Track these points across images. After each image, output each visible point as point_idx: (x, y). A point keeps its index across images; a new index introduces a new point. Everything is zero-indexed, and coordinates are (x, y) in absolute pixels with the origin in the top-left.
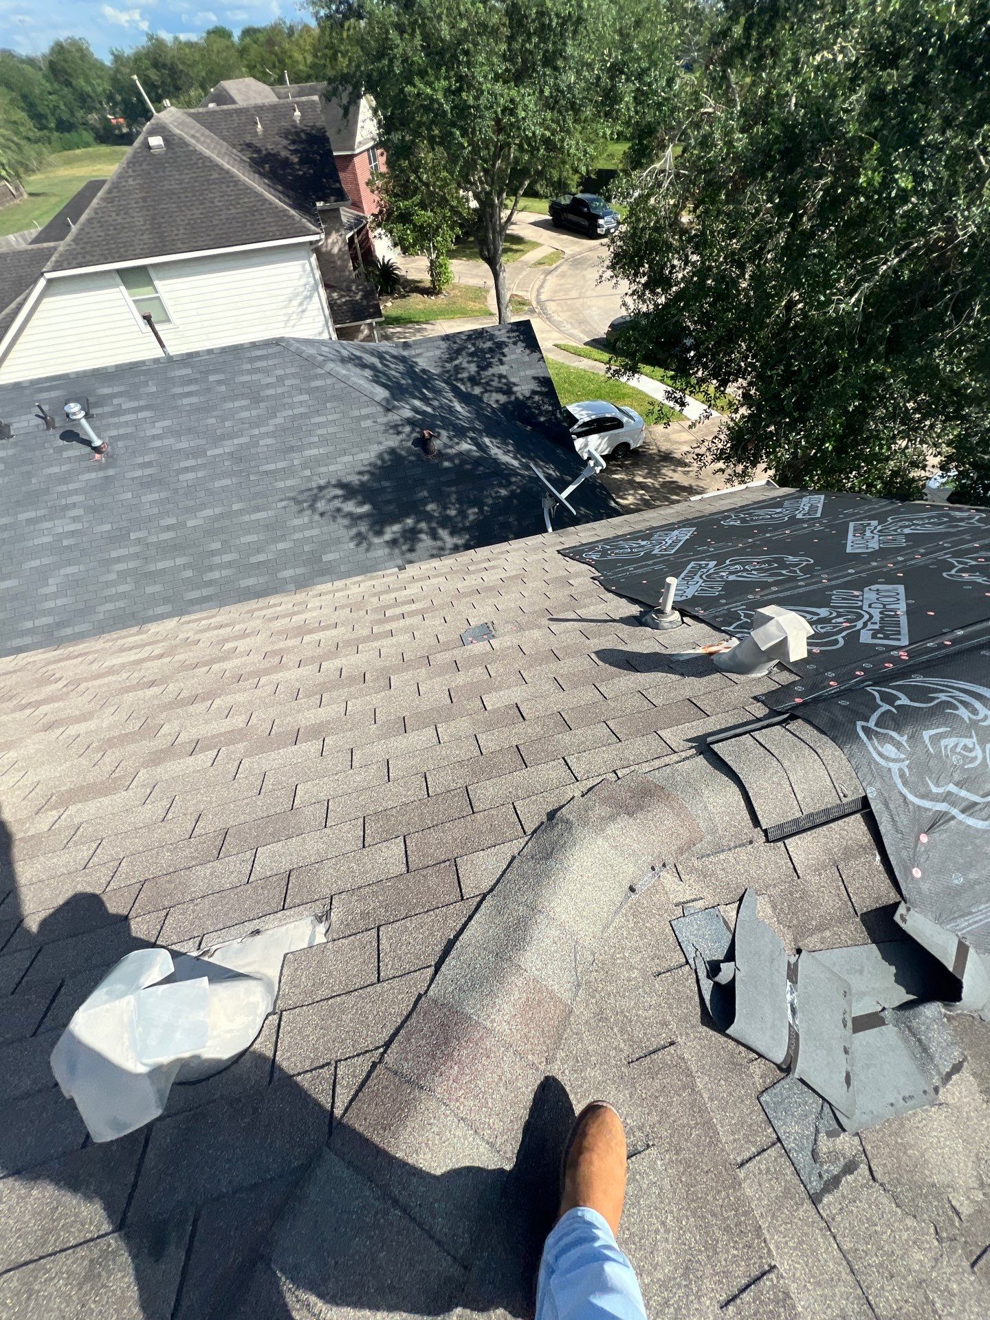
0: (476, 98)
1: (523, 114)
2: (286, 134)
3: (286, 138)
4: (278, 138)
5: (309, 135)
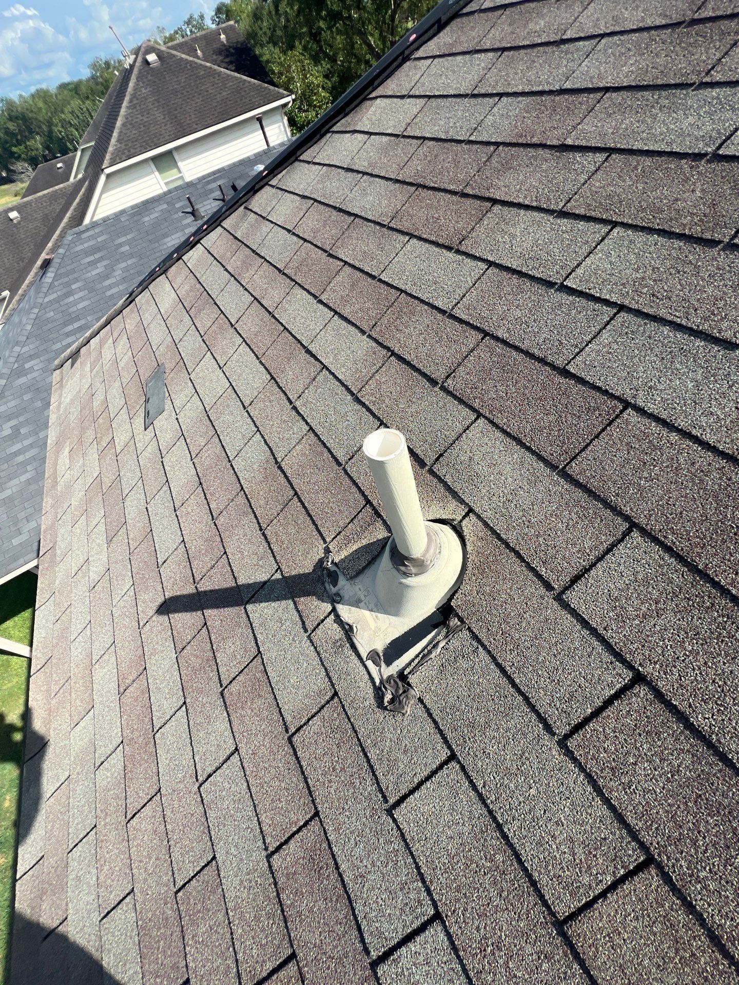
2: (219, 52)
3: (221, 54)
4: (215, 57)
5: (236, 49)
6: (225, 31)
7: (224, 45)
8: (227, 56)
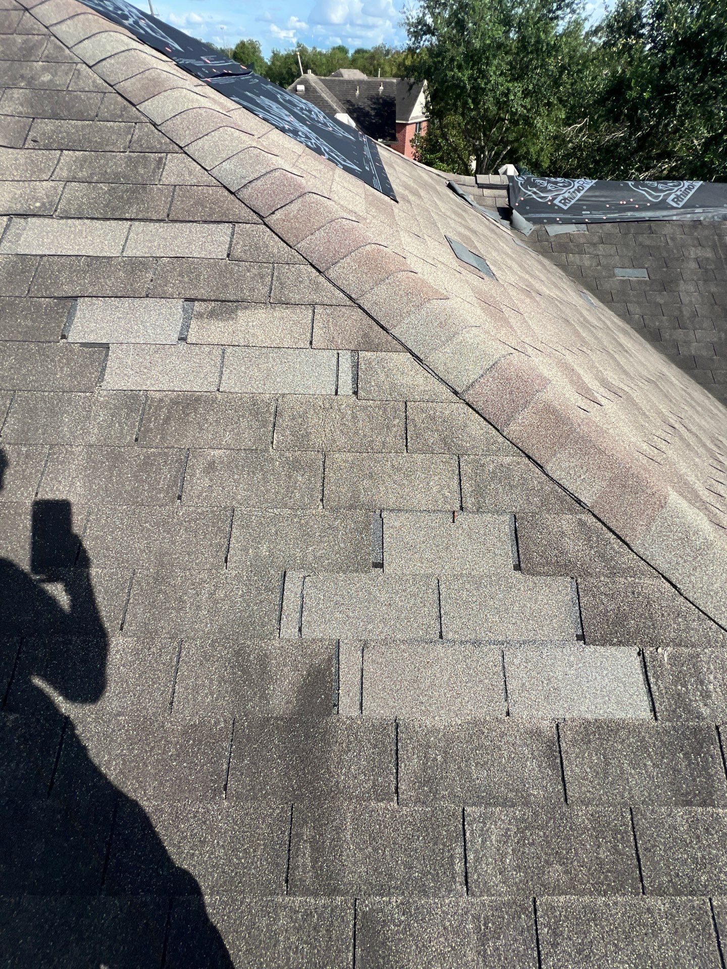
0: (486, 84)
1: (513, 98)
2: (371, 98)
3: (371, 101)
4: (366, 100)
5: (384, 100)
6: (385, 84)
7: (378, 95)
8: (375, 103)
